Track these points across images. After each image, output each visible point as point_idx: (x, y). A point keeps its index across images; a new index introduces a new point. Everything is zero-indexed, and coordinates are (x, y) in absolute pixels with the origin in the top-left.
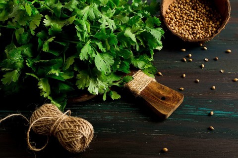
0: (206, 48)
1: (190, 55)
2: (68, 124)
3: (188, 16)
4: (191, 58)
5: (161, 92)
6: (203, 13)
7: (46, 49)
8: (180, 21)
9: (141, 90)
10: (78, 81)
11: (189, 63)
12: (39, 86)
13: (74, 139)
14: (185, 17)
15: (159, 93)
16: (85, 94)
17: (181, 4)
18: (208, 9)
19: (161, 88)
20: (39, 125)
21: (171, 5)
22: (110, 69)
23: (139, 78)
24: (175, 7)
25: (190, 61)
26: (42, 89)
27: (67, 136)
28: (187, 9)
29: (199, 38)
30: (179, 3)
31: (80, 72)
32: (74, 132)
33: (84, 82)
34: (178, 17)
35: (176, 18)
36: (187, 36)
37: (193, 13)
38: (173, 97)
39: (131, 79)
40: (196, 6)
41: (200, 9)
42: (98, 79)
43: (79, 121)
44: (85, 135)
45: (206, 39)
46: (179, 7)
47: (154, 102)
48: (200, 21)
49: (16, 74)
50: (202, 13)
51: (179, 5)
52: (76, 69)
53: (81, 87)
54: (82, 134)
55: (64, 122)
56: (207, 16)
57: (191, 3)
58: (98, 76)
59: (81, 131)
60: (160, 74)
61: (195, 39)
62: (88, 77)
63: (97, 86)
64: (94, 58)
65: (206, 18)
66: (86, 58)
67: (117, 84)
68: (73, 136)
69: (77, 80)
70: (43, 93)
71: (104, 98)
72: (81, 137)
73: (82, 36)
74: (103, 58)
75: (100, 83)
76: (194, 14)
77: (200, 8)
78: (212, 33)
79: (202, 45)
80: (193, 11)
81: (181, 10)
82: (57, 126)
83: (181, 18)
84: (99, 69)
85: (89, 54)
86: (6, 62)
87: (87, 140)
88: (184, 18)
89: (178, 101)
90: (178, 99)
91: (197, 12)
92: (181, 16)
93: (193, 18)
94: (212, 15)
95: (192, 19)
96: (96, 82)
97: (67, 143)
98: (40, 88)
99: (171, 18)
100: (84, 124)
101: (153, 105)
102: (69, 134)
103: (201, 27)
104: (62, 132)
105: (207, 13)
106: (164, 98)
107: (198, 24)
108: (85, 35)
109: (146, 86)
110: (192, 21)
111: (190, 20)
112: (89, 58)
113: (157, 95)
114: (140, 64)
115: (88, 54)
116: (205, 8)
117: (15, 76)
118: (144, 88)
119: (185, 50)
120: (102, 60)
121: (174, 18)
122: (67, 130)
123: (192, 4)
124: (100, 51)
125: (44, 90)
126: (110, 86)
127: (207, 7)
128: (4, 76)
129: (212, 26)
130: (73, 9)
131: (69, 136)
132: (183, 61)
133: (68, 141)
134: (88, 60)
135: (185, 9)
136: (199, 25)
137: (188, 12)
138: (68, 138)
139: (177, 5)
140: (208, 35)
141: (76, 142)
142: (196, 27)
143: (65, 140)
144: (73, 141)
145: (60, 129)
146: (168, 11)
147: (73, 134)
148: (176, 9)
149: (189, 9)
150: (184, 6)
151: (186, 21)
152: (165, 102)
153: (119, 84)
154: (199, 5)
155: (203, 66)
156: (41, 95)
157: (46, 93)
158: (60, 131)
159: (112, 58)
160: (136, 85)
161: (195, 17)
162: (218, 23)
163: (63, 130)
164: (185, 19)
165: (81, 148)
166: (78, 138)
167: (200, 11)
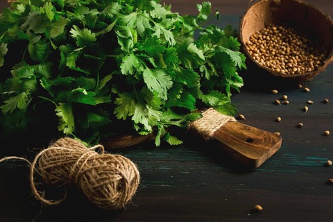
0: (308, 90)
1: (286, 97)
2: (99, 161)
3: (278, 49)
4: (287, 100)
5: (245, 133)
6: (299, 46)
7: (71, 64)
8: (267, 55)
9: (215, 130)
10: (117, 108)
11: (285, 106)
12: (57, 112)
13: (107, 182)
14: (274, 50)
15: (242, 135)
16: (127, 135)
17: (266, 36)
18: (306, 40)
19: (245, 128)
20: (52, 165)
21: (253, 36)
22: (165, 93)
23: (211, 117)
24: (259, 39)
25: (286, 104)
26: (61, 117)
27: (96, 178)
28: (276, 41)
29: (296, 72)
30: (263, 34)
31: (120, 95)
32: (108, 170)
33: (127, 110)
34: (264, 51)
35: (261, 52)
36: (278, 70)
37: (284, 45)
38: (265, 139)
39: (199, 116)
40: (289, 38)
41: (294, 41)
42: (147, 107)
43: (117, 157)
44: (126, 177)
45: (307, 74)
46: (264, 39)
47: (236, 145)
48: (295, 55)
49: (23, 97)
50: (297, 45)
51: (264, 37)
52: (114, 91)
53: (121, 116)
54: (120, 174)
55: (92, 160)
56: (306, 50)
57: (280, 35)
58: (147, 101)
59: (119, 170)
60: (243, 117)
61: (291, 74)
62: (133, 103)
63: (147, 117)
64: (142, 72)
65: (303, 53)
66: (131, 72)
67: (177, 124)
68: (105, 176)
69: (116, 106)
70: (64, 126)
71: (158, 143)
72: (118, 179)
73: (125, 45)
74: (155, 75)
75: (151, 112)
76: (286, 47)
77: (293, 39)
78: (315, 67)
79: (301, 86)
80: (284, 43)
81: (267, 43)
82: (80, 166)
83: (268, 52)
84: (149, 87)
85: (135, 67)
86: (10, 81)
87: (128, 186)
88: (272, 51)
89: (274, 143)
90: (274, 141)
91: (290, 45)
92: (268, 49)
93: (286, 52)
94: (312, 48)
95: (284, 53)
96: (145, 110)
97: (95, 188)
98: (57, 114)
99: (253, 51)
100: (124, 161)
101: (235, 148)
102: (100, 174)
103: (298, 62)
104: (88, 174)
105: (305, 46)
106: (250, 140)
107: (294, 58)
108: (129, 44)
109: (221, 125)
110: (284, 55)
111: (281, 54)
112: (135, 72)
113: (241, 137)
114: (212, 100)
115: (133, 67)
116: (301, 39)
117: (22, 101)
118: (218, 128)
119: (276, 92)
120: (155, 79)
121: (258, 51)
122: (96, 169)
123: (283, 35)
124: (151, 67)
125: (65, 119)
126: (166, 126)
127: (304, 38)
128: (5, 102)
129: (314, 60)
130: (113, 14)
131: (99, 178)
132: (276, 103)
133: (97, 185)
134: (134, 75)
135: (273, 41)
136: (295, 60)
137: (277, 45)
138: (98, 181)
139: (261, 36)
140: (310, 69)
141: (110, 186)
142: (291, 60)
143: (93, 184)
144: (106, 184)
145: (86, 169)
146: (249, 42)
147: (106, 174)
148: (260, 41)
149: (278, 41)
150: (270, 37)
151: (275, 56)
152: (252, 144)
153: (180, 123)
154: (292, 36)
155: (307, 108)
156: (60, 130)
157: (67, 127)
158: (85, 173)
159: (169, 78)
160: (206, 125)
161: (288, 51)
162: (323, 55)
163: (90, 171)
164: (274, 53)
165: (118, 199)
166: (114, 180)
167: (296, 44)
